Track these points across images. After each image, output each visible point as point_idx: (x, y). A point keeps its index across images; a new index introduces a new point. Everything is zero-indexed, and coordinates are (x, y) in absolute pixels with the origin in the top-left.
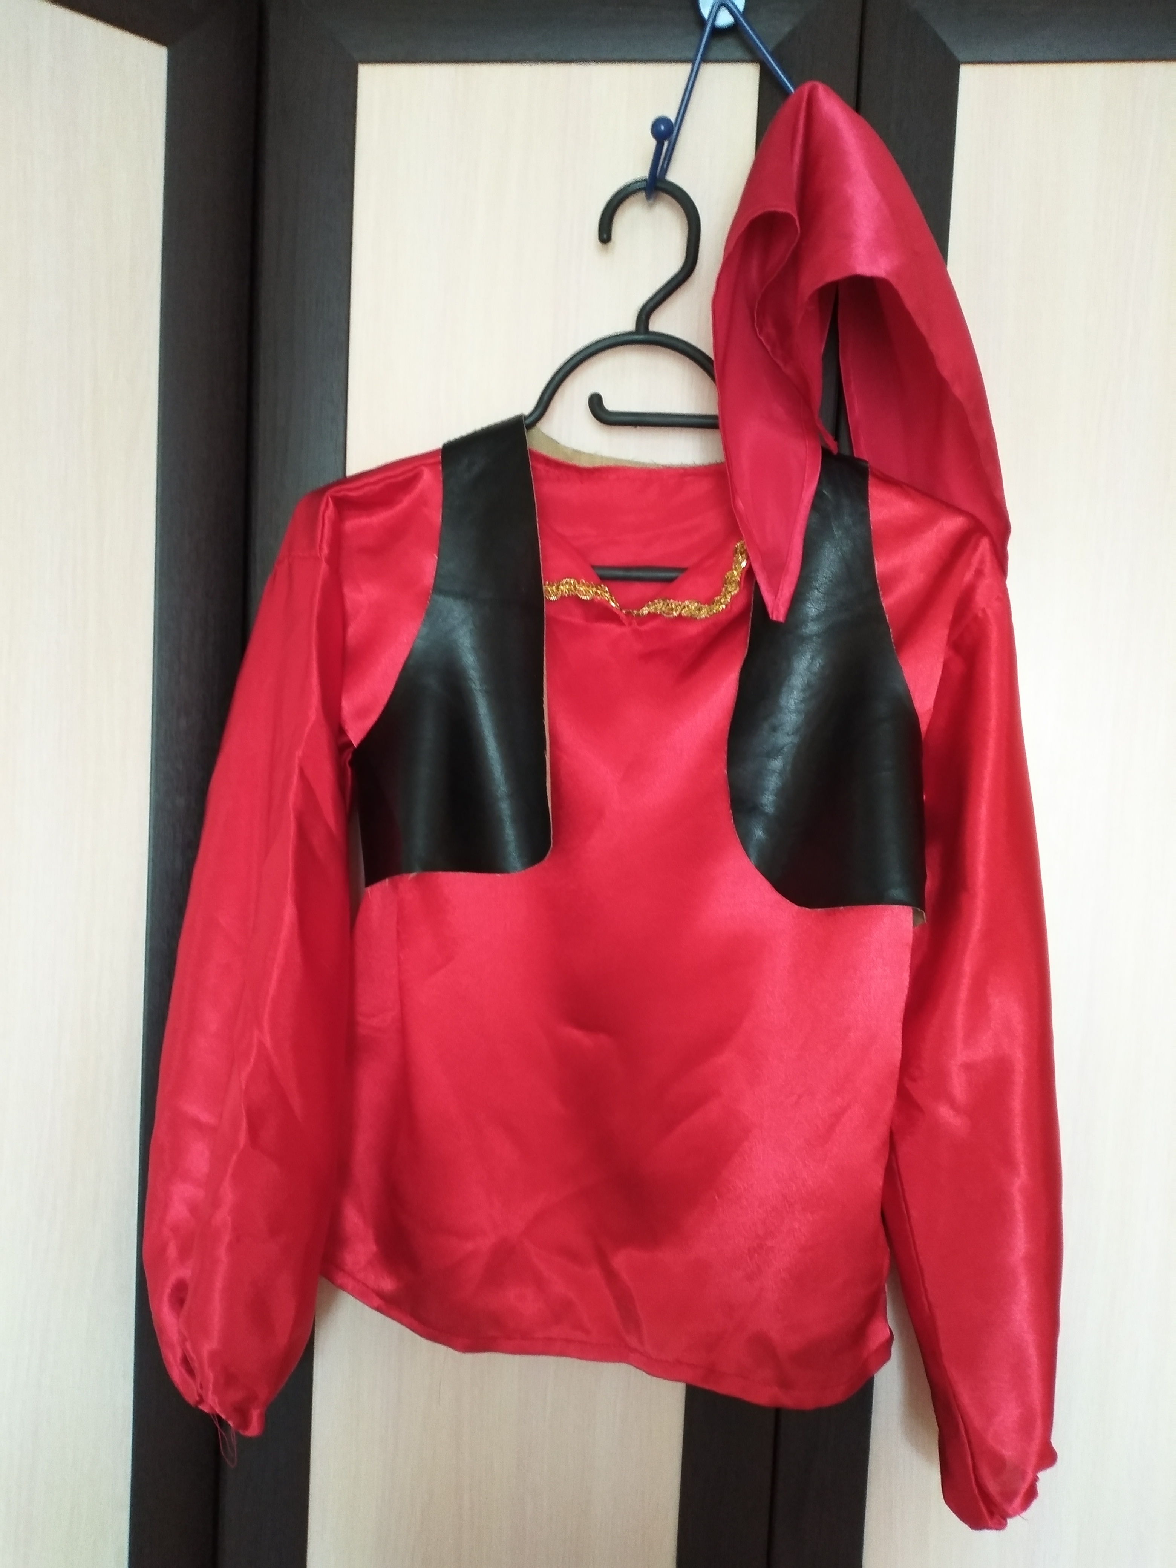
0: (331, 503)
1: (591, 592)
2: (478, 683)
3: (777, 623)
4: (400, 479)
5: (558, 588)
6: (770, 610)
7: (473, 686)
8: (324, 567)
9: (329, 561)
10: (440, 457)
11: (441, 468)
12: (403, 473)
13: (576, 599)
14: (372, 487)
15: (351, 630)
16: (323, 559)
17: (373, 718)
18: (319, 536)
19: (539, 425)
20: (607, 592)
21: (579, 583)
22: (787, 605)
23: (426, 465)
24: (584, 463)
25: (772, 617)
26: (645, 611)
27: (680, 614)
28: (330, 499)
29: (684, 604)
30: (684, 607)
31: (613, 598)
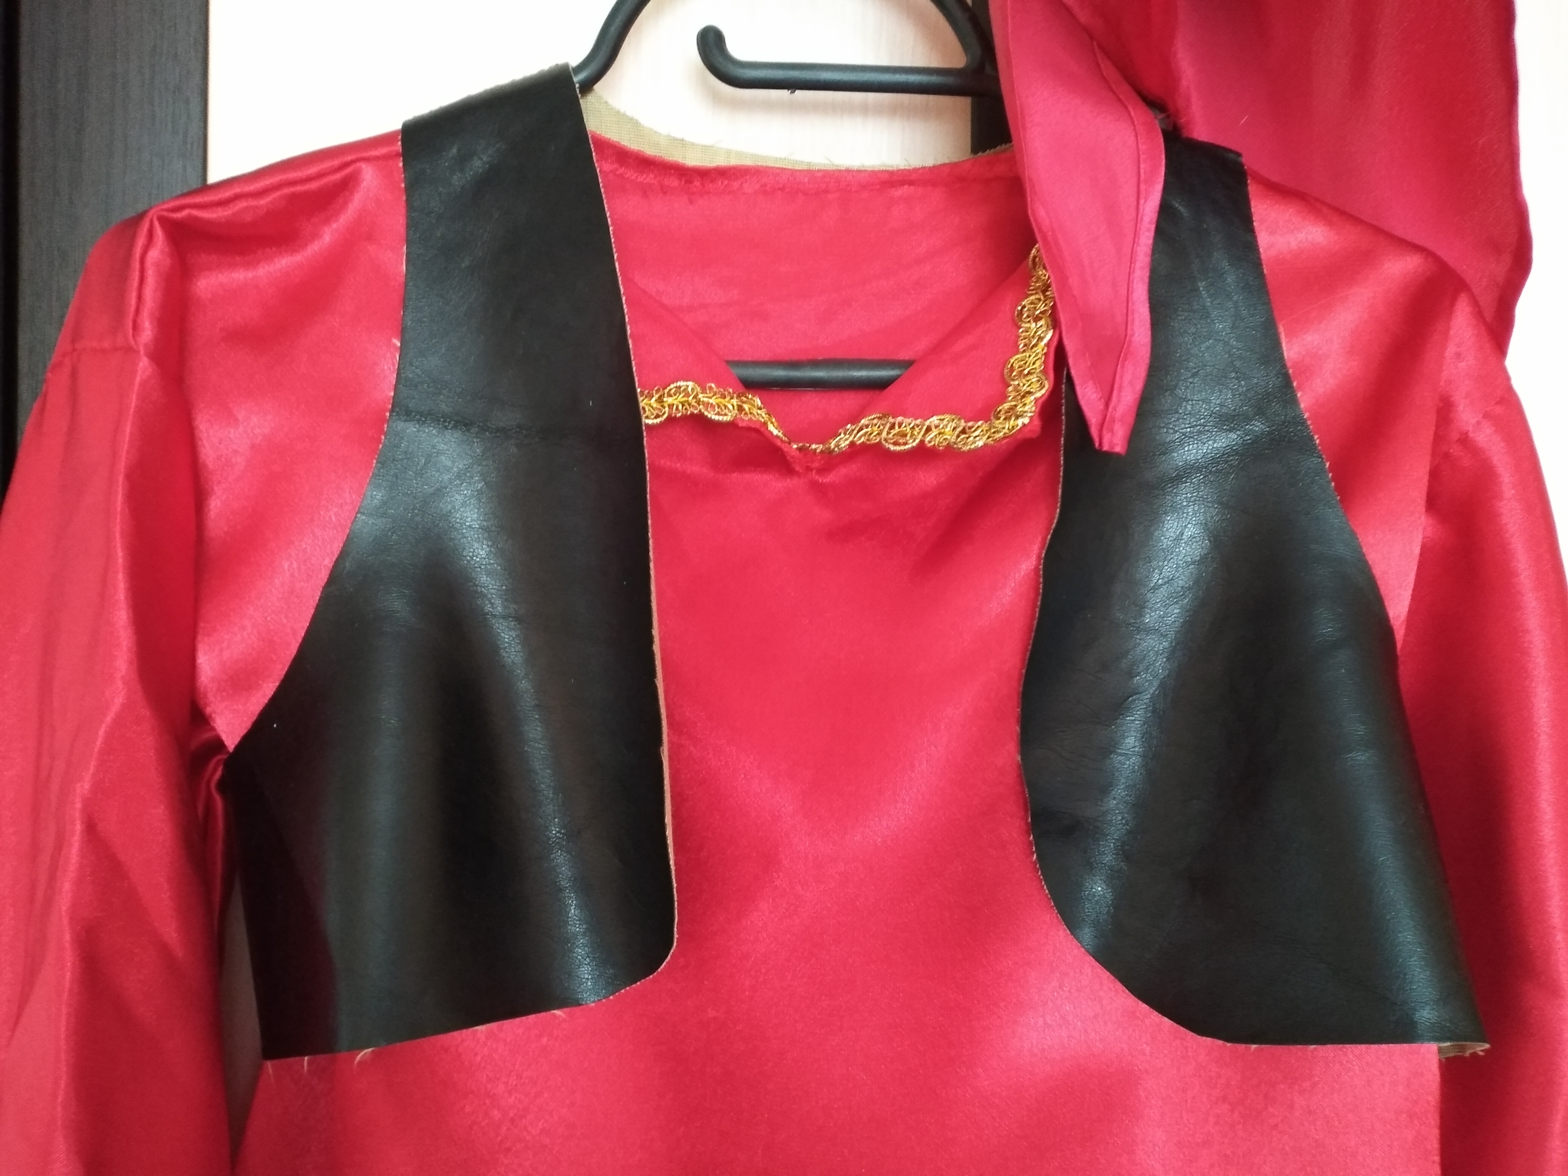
0: (159, 232)
1: (731, 407)
2: (498, 602)
3: (1109, 455)
4: (313, 186)
5: (660, 400)
6: (1094, 432)
7: (488, 608)
8: (144, 366)
9: (157, 356)
10: (400, 143)
11: (401, 164)
12: (320, 176)
13: (698, 422)
14: (252, 203)
15: (215, 505)
16: (142, 352)
17: (268, 689)
18: (133, 302)
19: (597, 87)
20: (760, 409)
21: (704, 391)
22: (1130, 419)
23: (367, 160)
24: (692, 160)
25: (1101, 444)
26: (842, 441)
27: (922, 442)
28: (156, 224)
29: (927, 423)
30: (929, 429)
31: (774, 420)
